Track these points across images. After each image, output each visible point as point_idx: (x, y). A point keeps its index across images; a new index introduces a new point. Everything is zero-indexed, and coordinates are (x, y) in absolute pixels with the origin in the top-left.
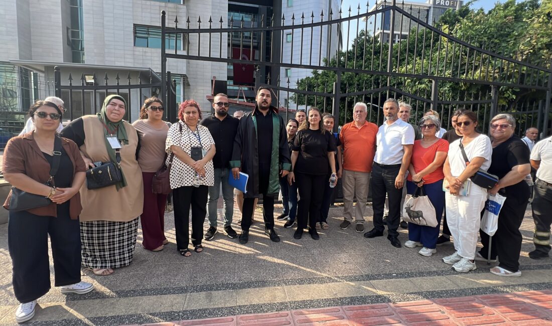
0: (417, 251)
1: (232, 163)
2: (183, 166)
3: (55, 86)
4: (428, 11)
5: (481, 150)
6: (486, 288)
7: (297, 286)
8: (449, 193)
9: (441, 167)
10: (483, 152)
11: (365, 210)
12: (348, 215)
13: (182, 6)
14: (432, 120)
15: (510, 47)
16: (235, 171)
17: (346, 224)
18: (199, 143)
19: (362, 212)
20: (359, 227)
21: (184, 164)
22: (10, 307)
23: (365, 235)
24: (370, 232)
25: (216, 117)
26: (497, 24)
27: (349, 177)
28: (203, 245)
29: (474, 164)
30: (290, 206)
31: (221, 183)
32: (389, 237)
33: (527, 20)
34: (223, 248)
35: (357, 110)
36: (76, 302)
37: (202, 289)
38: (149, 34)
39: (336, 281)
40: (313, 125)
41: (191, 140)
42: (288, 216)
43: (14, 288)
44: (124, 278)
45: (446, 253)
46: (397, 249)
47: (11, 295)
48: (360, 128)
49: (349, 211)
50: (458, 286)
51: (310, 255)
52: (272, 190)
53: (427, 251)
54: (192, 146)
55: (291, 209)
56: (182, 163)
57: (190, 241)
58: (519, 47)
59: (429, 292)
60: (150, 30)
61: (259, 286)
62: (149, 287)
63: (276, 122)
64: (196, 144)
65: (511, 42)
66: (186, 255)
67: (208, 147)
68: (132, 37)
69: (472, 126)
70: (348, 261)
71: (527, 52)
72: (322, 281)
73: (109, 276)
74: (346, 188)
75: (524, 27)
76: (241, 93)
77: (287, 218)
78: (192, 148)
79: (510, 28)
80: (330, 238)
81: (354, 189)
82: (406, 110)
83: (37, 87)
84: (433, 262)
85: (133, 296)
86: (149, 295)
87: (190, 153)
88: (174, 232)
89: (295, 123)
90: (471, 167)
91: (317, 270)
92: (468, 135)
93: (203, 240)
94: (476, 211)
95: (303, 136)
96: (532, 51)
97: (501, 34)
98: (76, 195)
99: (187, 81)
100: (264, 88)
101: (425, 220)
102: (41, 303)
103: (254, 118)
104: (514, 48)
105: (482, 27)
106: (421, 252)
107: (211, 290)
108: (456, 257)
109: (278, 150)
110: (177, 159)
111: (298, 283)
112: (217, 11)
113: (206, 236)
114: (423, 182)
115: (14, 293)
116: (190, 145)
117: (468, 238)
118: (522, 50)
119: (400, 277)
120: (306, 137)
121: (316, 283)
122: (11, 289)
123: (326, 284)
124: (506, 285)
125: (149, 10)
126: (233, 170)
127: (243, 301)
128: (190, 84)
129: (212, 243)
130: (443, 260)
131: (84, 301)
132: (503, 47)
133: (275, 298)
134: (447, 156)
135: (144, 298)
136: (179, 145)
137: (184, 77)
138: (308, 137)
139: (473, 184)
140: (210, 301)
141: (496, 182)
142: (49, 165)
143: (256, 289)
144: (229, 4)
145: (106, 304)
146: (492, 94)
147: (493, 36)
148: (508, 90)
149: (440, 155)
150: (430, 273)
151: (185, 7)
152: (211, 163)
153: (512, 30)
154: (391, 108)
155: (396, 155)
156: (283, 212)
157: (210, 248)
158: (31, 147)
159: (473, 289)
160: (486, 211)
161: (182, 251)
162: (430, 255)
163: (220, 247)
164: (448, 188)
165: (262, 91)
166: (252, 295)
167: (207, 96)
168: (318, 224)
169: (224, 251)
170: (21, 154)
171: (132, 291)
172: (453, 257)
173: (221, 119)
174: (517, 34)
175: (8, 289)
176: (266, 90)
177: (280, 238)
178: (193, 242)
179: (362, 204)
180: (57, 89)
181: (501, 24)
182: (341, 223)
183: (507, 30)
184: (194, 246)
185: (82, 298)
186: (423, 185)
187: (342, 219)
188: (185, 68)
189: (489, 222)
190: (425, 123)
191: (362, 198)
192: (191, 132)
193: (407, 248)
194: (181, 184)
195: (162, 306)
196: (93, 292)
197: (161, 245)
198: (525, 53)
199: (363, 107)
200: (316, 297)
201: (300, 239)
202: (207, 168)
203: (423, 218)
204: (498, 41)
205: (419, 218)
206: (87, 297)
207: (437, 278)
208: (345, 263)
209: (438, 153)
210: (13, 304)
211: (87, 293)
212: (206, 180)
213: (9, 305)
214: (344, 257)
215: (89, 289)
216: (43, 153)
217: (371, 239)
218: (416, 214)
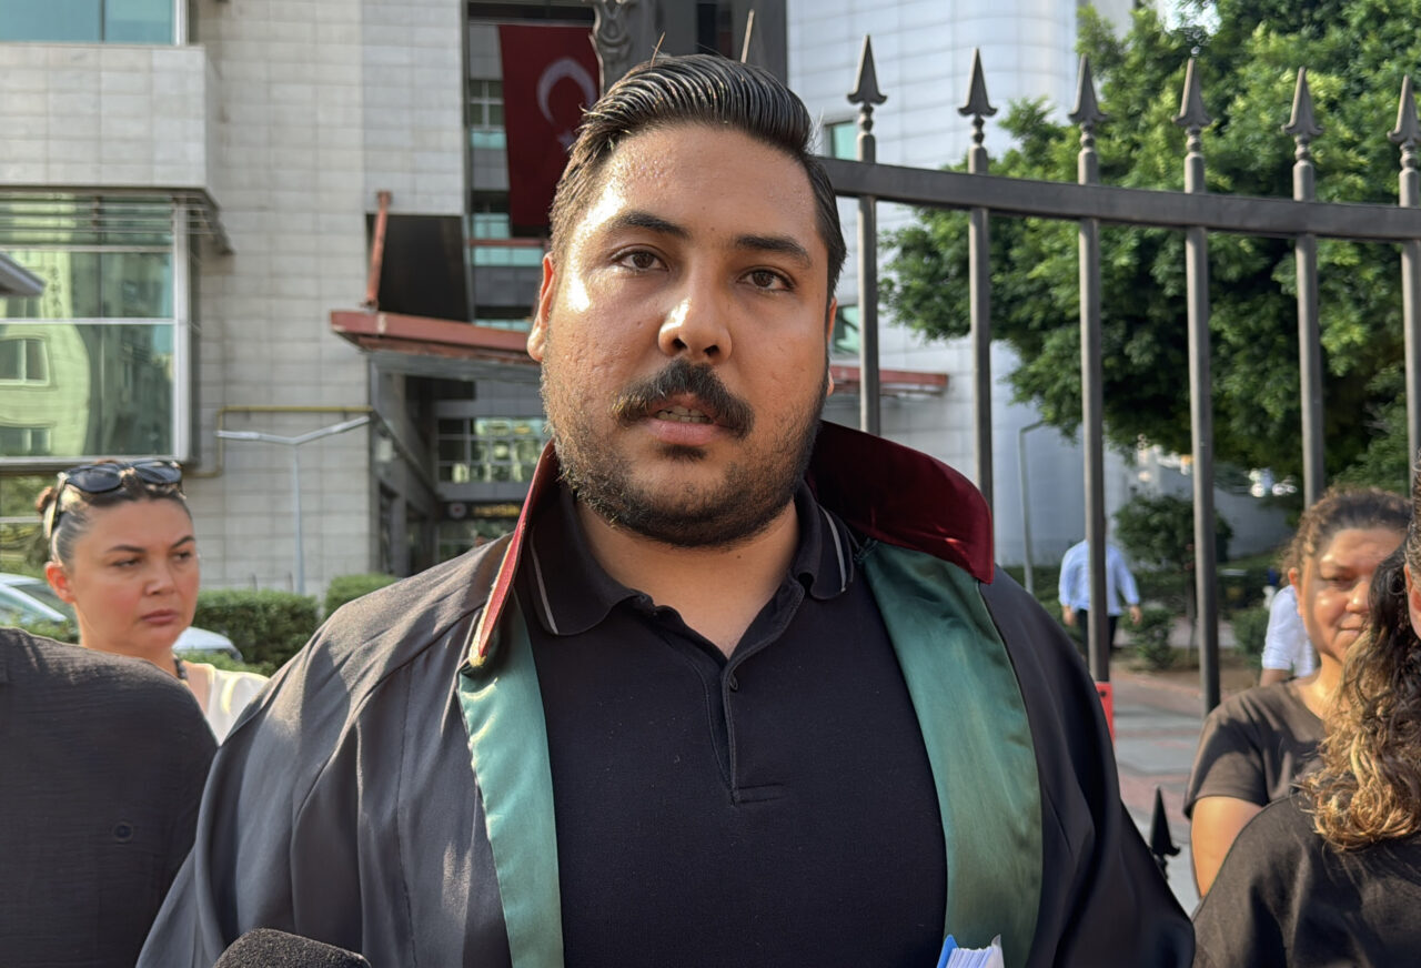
99: (215, 226)
128: (234, 242)
137: (197, 202)
167: (335, 317)
188: (196, 152)
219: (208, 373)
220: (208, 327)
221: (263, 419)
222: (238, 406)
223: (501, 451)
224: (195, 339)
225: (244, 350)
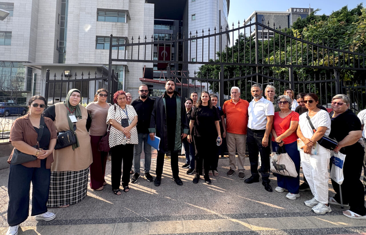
0: (285, 195)
1: (150, 129)
2: (116, 132)
3: (46, 81)
4: (289, 16)
5: (324, 121)
6: (339, 229)
7: (192, 221)
8: (303, 152)
9: (295, 133)
10: (325, 123)
11: (244, 162)
12: (233, 165)
13: (125, 24)
14: (285, 98)
15: (345, 42)
16: (151, 135)
17: (231, 172)
18: (126, 116)
19: (243, 163)
20: (241, 175)
21: (117, 130)
22: (4, 228)
23: (245, 181)
24: (249, 179)
25: (140, 100)
26: (334, 27)
27: (231, 138)
28: (129, 186)
29: (320, 132)
30: (191, 158)
31: (143, 142)
32: (263, 184)
33: (355, 23)
34: (142, 189)
35: (232, 92)
36: (43, 226)
37: (125, 221)
38: (105, 41)
39: (221, 218)
40: (204, 103)
41: (121, 115)
42: (190, 165)
43: (8, 215)
44: (76, 210)
45: (308, 197)
46: (269, 193)
47: (5, 220)
48: (236, 103)
49: (233, 162)
50: (316, 226)
51: (204, 196)
52: (177, 148)
53: (292, 196)
54: (122, 118)
55: (191, 160)
56: (116, 130)
57: (121, 184)
58: (352, 41)
59: (292, 230)
60: (105, 39)
61: (165, 220)
62: (91, 218)
63: (178, 101)
64: (124, 117)
65: (346, 38)
66: (118, 194)
67: (132, 118)
68: (95, 43)
69: (315, 104)
70: (231, 202)
71: (359, 44)
72: (211, 217)
73: (66, 209)
74: (229, 145)
75: (354, 28)
76: (162, 75)
77: (189, 167)
78: (122, 120)
79: (344, 29)
80: (219, 183)
81: (235, 146)
82: (271, 90)
83: (36, 82)
84: (297, 205)
85: (80, 224)
86: (90, 224)
87: (121, 123)
88: (111, 176)
89: (190, 101)
90: (316, 134)
91: (208, 208)
92: (312, 109)
93: (130, 183)
94: (324, 166)
95: (197, 110)
96: (362, 44)
97: (338, 33)
98: (50, 155)
99: (128, 69)
100: (170, 80)
101: (288, 172)
102: (22, 226)
103: (164, 99)
104: (349, 42)
105: (323, 29)
106: (287, 196)
107: (132, 221)
108: (315, 201)
109: (180, 120)
110: (113, 128)
111: (193, 219)
112: (147, 25)
113: (132, 180)
114: (283, 143)
115: (7, 218)
116: (120, 118)
117: (321, 187)
118: (355, 43)
119: (270, 217)
120: (199, 111)
121: (206, 219)
122: (6, 215)
123: (214, 220)
124: (356, 226)
125: (106, 28)
126: (150, 134)
127: (153, 231)
129: (136, 185)
130: (304, 204)
131: (49, 226)
132: (340, 41)
133: (176, 229)
134: (298, 125)
135: (87, 226)
136: (114, 119)
137: (126, 66)
138: (201, 111)
139: (320, 145)
140: (131, 230)
141: (336, 145)
142: (37, 134)
143: (163, 222)
144: (154, 20)
145: (62, 229)
146: (335, 75)
147: (332, 35)
148: (347, 71)
149: (293, 124)
150: (294, 214)
151: (127, 24)
152: (135, 129)
153: (345, 30)
154: (257, 91)
155: (262, 123)
156: (186, 162)
157: (134, 189)
158: (28, 124)
159: (328, 229)
160: (333, 165)
161: (115, 191)
162: (295, 198)
163: (141, 189)
164: (302, 148)
165: (169, 82)
166: (160, 226)
167: (140, 78)
168: (211, 172)
169: (143, 192)
170: (21, 128)
171: (80, 220)
172: (312, 201)
173: (144, 100)
174: (349, 33)
175: (4, 215)
176: (172, 81)
177: (183, 182)
178: (122, 184)
179: (242, 158)
180: (47, 83)
181: (337, 26)
182: (228, 171)
183: (341, 30)
184: (123, 187)
185: (48, 224)
186: (283, 145)
187: (229, 168)
189: (337, 174)
190: (281, 101)
191: (241, 153)
192: (122, 109)
193: (277, 193)
194: (115, 144)
195: (98, 232)
196: (55, 219)
197: (101, 186)
198: (358, 45)
199: (237, 90)
200: (206, 231)
201: (197, 183)
202: (132, 132)
203: (286, 170)
204: (336, 38)
205: (283, 170)
206: (51, 224)
207: (299, 218)
208: (229, 203)
209: (292, 122)
210: (6, 227)
211: (51, 220)
212: (132, 140)
213: (3, 227)
214: (228, 198)
215: (54, 217)
216: (34, 127)
217: (250, 184)
218: (280, 167)
219: (126, 84)
220: (126, 79)
221: (132, 89)
222: (129, 87)
223: (156, 93)
224: (125, 80)
225: (130, 82)
